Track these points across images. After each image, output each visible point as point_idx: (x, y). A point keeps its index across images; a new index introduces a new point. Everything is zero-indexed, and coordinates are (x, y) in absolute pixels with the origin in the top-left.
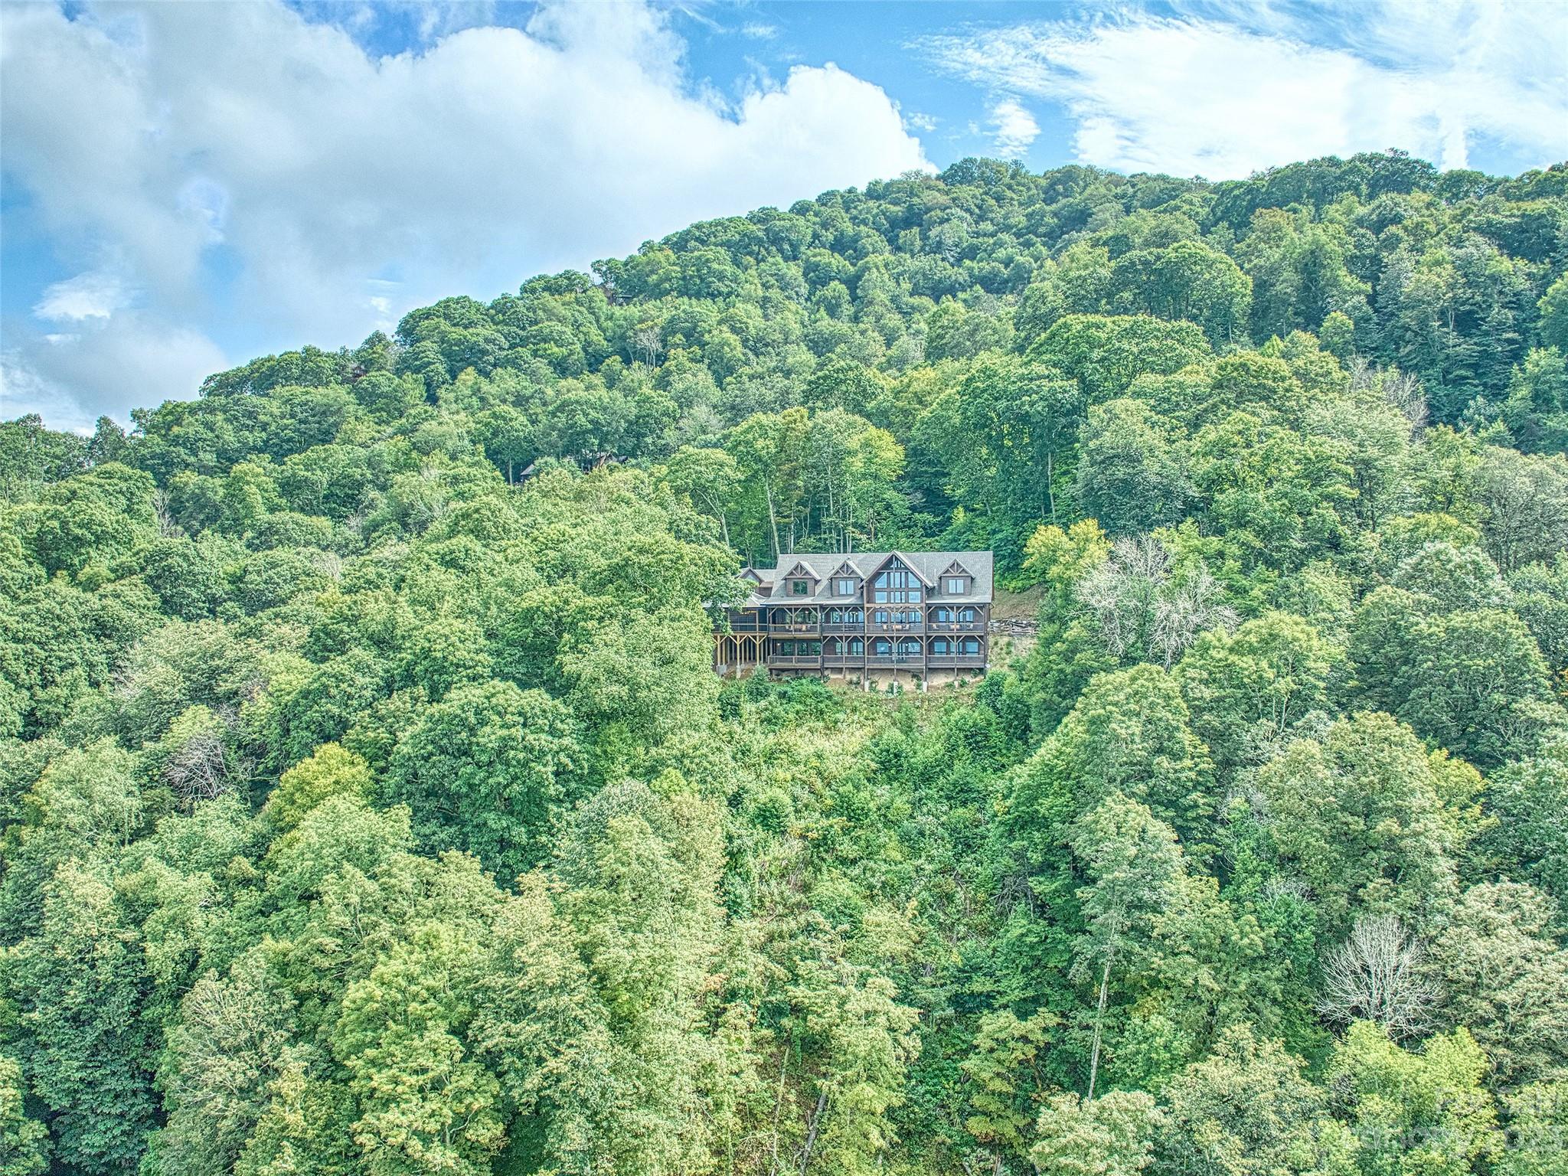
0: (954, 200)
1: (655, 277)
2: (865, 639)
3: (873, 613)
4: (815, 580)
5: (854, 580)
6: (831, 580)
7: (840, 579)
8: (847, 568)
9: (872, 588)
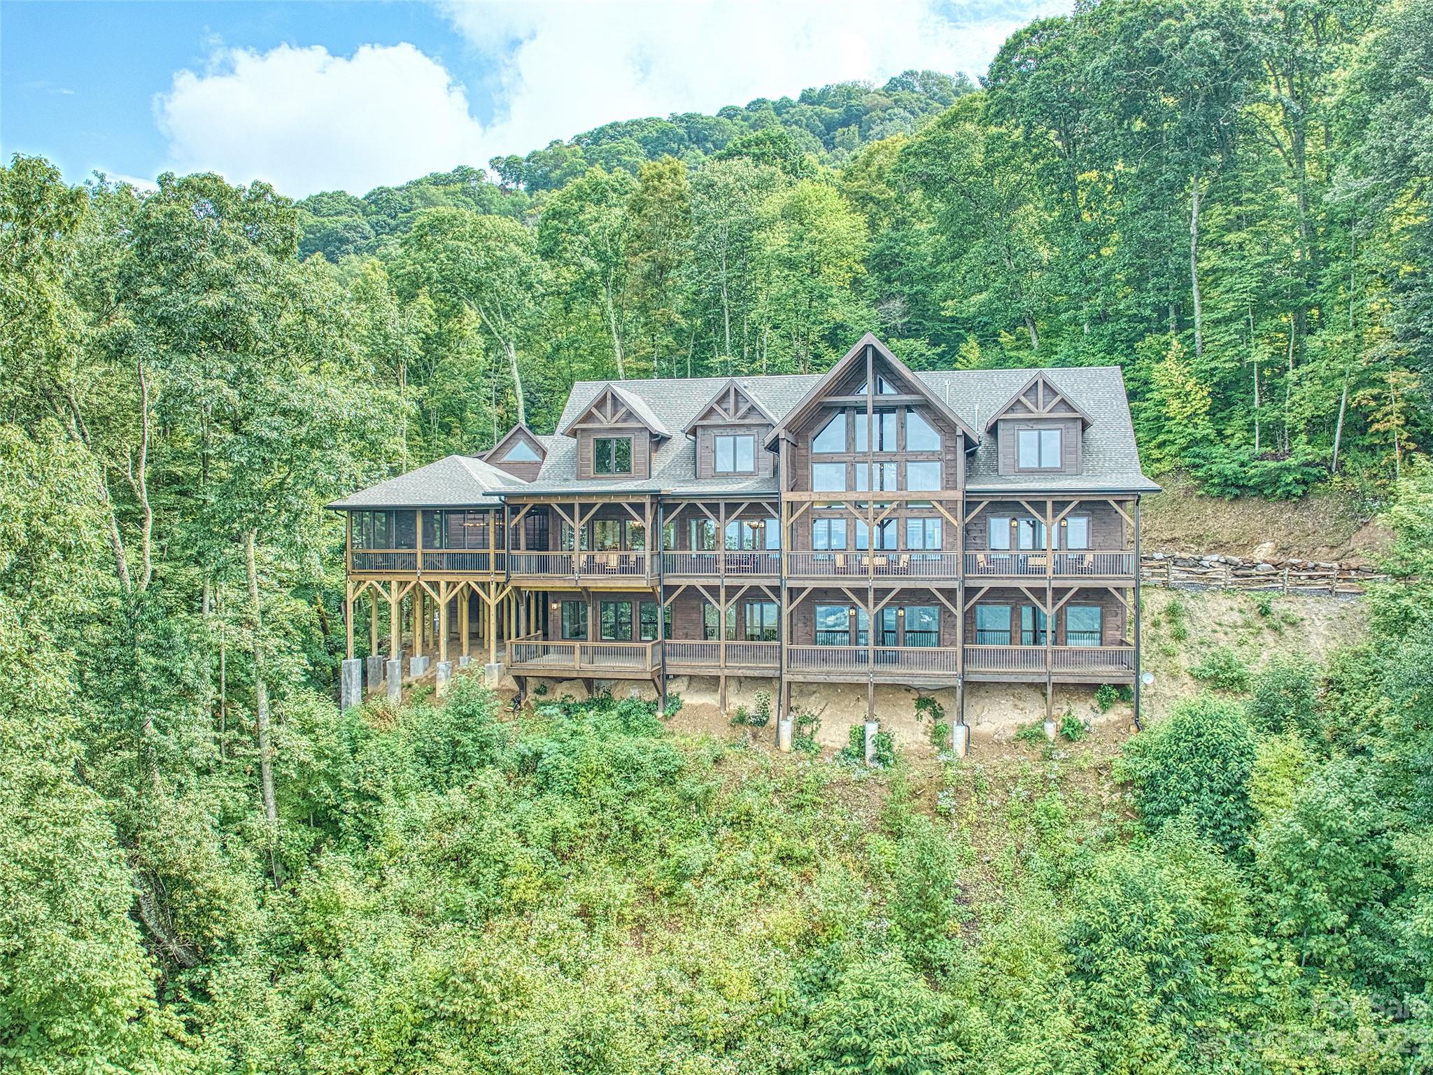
0: (896, 101)
1: (558, 172)
2: (785, 594)
3: (804, 519)
4: (652, 436)
5: (755, 431)
6: (695, 434)
7: (716, 431)
8: (736, 402)
9: (803, 452)
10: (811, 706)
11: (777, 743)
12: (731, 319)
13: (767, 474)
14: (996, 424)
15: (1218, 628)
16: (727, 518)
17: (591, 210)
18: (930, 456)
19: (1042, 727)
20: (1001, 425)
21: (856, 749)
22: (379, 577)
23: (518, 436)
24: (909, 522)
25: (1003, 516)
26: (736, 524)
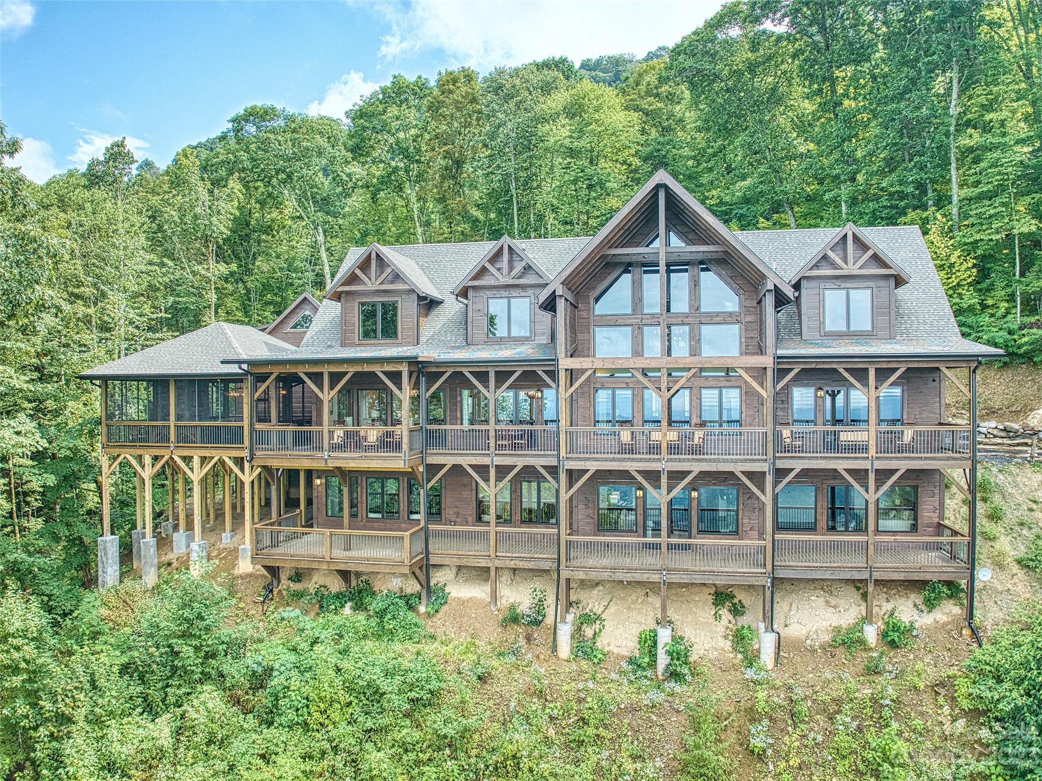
2: (563, 477)
3: (586, 389)
4: (421, 298)
5: (530, 292)
6: (466, 297)
7: (489, 293)
8: (511, 261)
9: (584, 314)
10: (593, 601)
11: (554, 648)
12: (519, 209)
13: (545, 339)
14: (800, 280)
15: (1034, 506)
16: (497, 387)
17: (393, 111)
18: (726, 318)
19: (861, 631)
20: (804, 284)
21: (647, 660)
22: (132, 451)
23: (304, 306)
24: (704, 391)
25: (807, 385)
26: (511, 394)
